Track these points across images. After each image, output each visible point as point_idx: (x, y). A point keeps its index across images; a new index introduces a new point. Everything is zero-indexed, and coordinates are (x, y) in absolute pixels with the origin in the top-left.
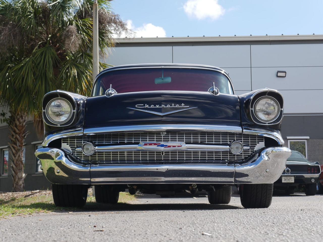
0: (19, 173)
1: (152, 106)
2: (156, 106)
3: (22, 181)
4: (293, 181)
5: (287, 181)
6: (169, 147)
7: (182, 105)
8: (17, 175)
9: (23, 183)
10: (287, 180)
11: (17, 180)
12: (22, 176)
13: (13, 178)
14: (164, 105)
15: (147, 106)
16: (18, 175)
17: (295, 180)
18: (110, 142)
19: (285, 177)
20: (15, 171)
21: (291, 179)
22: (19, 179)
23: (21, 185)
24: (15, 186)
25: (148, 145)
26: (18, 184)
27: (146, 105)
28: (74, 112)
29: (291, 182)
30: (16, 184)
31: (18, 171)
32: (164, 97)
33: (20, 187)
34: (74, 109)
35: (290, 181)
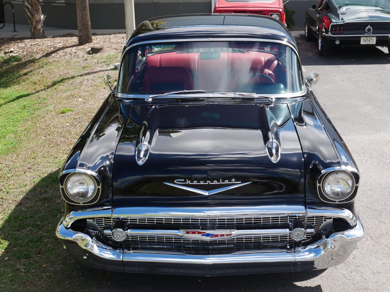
0: (36, 15)
1: (195, 183)
2: (200, 183)
3: (41, 24)
4: (374, 43)
5: (366, 43)
6: (217, 236)
7: (232, 180)
8: (33, 17)
9: (42, 27)
10: (367, 41)
11: (34, 23)
12: (40, 18)
13: (29, 21)
14: (210, 182)
15: (188, 182)
16: (35, 17)
17: (377, 41)
18: (145, 222)
19: (365, 38)
20: (31, 11)
21: (372, 40)
22: (36, 22)
23: (40, 30)
24: (33, 31)
25: (191, 233)
26: (36, 28)
27: (187, 180)
28: (99, 188)
29: (372, 43)
30: (34, 28)
31: (35, 12)
32: (209, 166)
33: (40, 33)
34: (99, 185)
35: (370, 42)
